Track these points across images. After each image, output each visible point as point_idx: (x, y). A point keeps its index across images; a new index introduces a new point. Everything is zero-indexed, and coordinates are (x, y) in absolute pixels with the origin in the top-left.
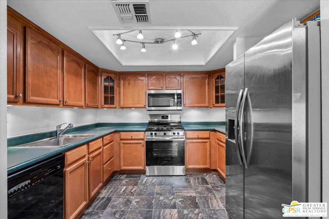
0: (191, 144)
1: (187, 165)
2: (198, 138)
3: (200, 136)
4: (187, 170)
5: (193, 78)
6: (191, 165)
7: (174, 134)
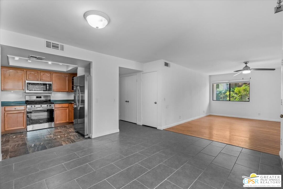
0: (57, 111)
1: (55, 122)
2: (62, 107)
3: (63, 107)
4: (55, 124)
5: (59, 76)
6: (58, 122)
7: (48, 106)
